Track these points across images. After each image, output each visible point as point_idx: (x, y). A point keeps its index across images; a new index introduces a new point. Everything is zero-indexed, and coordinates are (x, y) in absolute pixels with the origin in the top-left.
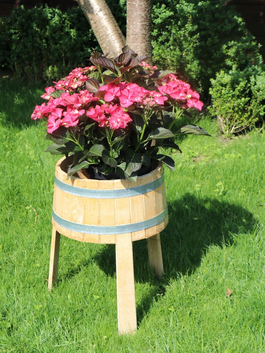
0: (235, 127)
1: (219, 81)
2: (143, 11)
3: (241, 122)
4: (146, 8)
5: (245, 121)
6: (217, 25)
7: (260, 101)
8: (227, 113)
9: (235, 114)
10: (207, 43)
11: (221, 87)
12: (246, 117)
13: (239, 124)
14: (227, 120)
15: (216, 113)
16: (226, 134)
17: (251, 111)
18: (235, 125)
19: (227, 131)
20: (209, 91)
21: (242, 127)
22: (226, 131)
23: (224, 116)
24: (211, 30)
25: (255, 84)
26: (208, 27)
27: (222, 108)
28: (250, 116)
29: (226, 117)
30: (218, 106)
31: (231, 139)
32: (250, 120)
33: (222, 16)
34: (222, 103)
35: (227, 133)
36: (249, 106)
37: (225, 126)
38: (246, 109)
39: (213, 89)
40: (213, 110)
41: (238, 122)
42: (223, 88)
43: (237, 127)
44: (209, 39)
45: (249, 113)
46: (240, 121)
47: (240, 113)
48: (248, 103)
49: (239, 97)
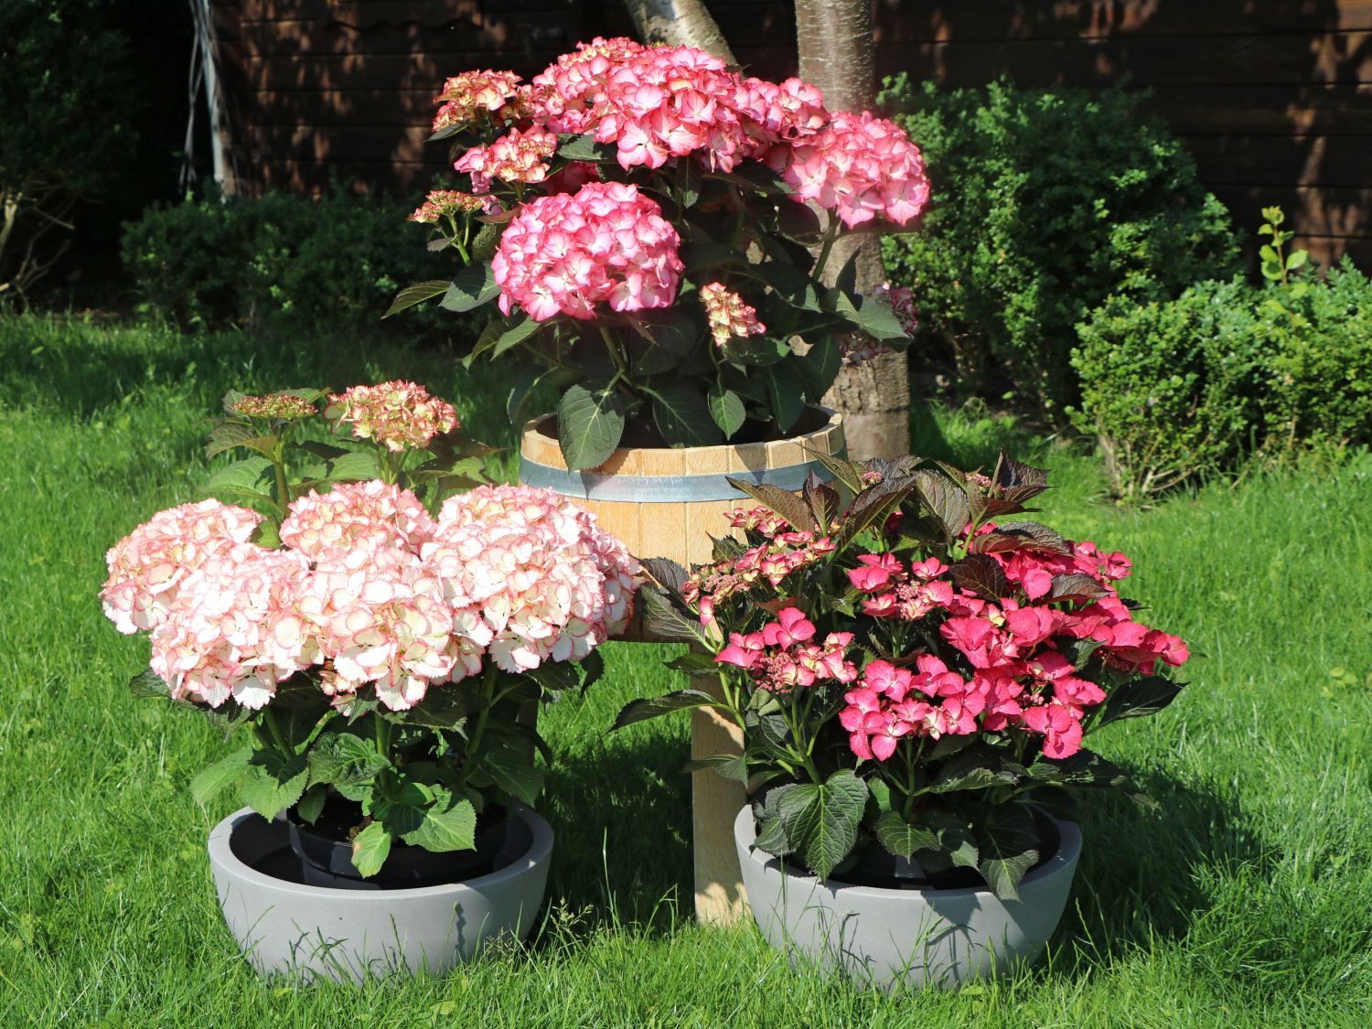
0: (1155, 473)
1: (1103, 325)
2: (847, 82)
3: (1173, 456)
4: (856, 72)
5: (1186, 452)
6: (1103, 168)
7: (1230, 385)
8: (1125, 425)
9: (1152, 431)
10: (1071, 221)
11: (1106, 343)
12: (1190, 440)
13: (1166, 463)
14: (1128, 447)
15: (1095, 428)
16: (1126, 495)
17: (1205, 419)
18: (1154, 468)
19: (1131, 487)
20: (1070, 359)
21: (1177, 474)
22: (1126, 485)
23: (1117, 434)
24: (1085, 183)
25: (1216, 331)
26: (1075, 174)
27: (1112, 407)
28: (1201, 437)
29: (1125, 437)
30: (1097, 403)
31: (1143, 510)
32: (1202, 447)
33: (1122, 144)
34: (1113, 393)
35: (1130, 494)
36: (1200, 405)
37: (1123, 469)
38: (1190, 415)
39: (1082, 353)
40: (1082, 418)
41: (1165, 456)
42: (1115, 346)
43: (1161, 475)
44: (1078, 208)
45: (1199, 427)
46: (1169, 453)
47: (1169, 427)
48: (1197, 394)
49: (1163, 373)
